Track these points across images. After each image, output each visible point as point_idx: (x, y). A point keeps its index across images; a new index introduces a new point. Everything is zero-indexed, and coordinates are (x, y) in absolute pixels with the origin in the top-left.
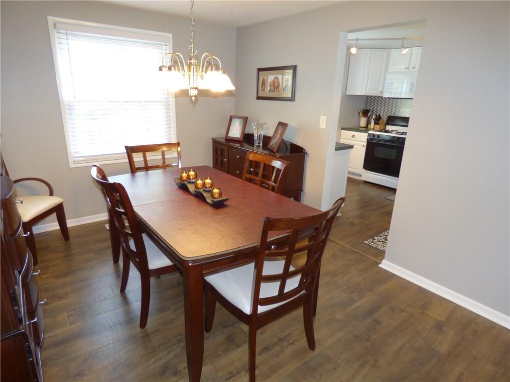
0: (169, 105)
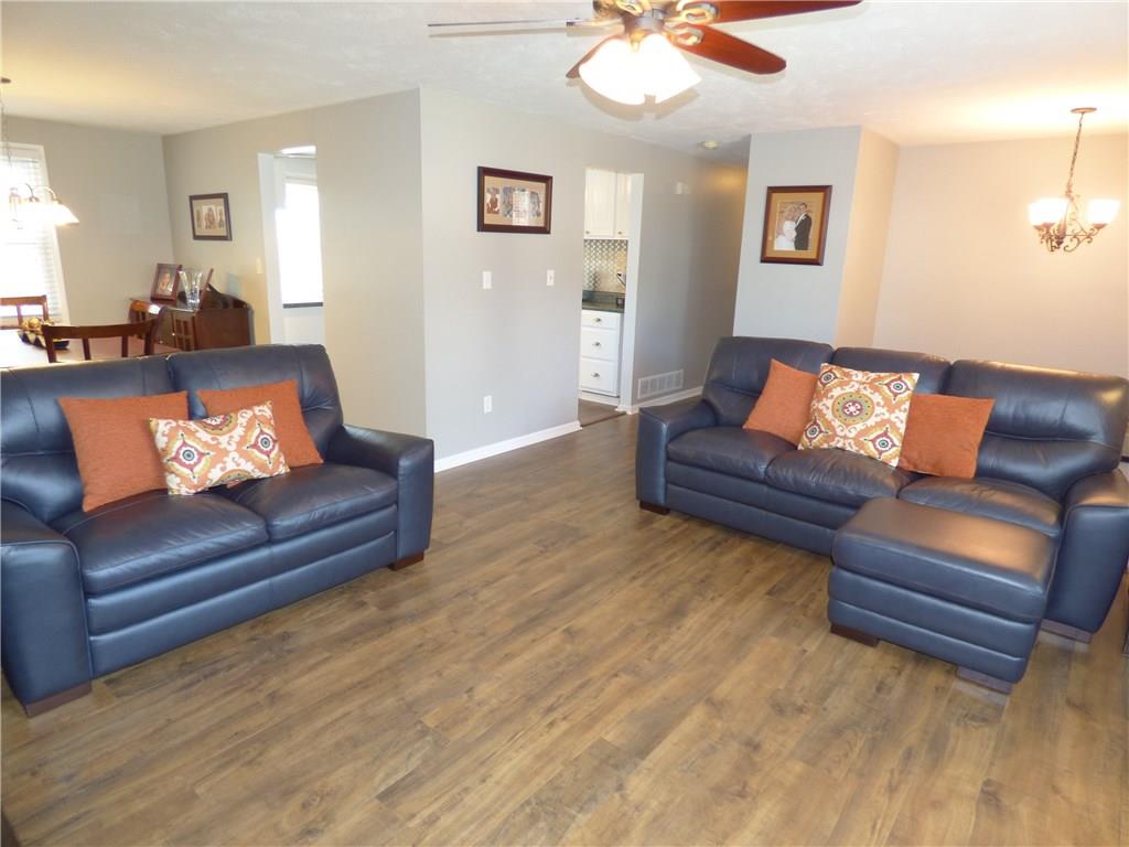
0: (48, 248)
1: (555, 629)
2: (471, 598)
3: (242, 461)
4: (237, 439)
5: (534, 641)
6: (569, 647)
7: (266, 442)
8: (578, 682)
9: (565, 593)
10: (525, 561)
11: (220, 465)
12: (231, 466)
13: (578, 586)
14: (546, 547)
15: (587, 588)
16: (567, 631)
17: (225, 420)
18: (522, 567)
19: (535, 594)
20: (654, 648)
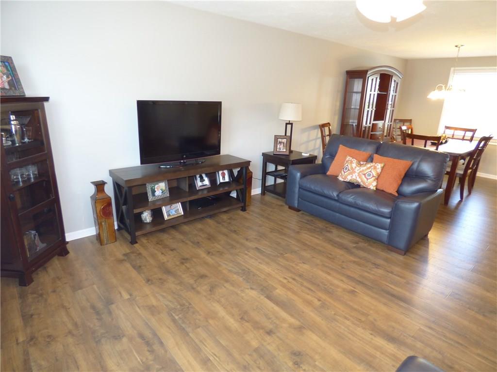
3: (358, 177)
4: (361, 170)
7: (369, 175)
11: (351, 175)
12: (354, 177)
17: (366, 164)
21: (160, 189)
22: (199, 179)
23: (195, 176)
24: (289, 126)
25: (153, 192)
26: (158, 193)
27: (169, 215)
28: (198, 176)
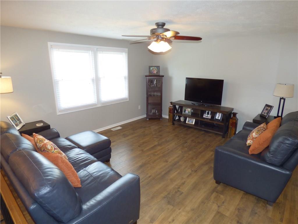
1: (170, 162)
2: (193, 170)
5: (174, 160)
6: (166, 159)
8: (164, 153)
9: (169, 171)
10: (183, 183)
13: (166, 174)
14: (178, 191)
15: (163, 173)
16: (167, 162)
18: (183, 181)
19: (177, 171)
20: (150, 159)
21: (188, 111)
22: (206, 113)
23: (206, 111)
24: (282, 101)
25: (185, 111)
26: (187, 112)
27: (188, 122)
28: (207, 111)
